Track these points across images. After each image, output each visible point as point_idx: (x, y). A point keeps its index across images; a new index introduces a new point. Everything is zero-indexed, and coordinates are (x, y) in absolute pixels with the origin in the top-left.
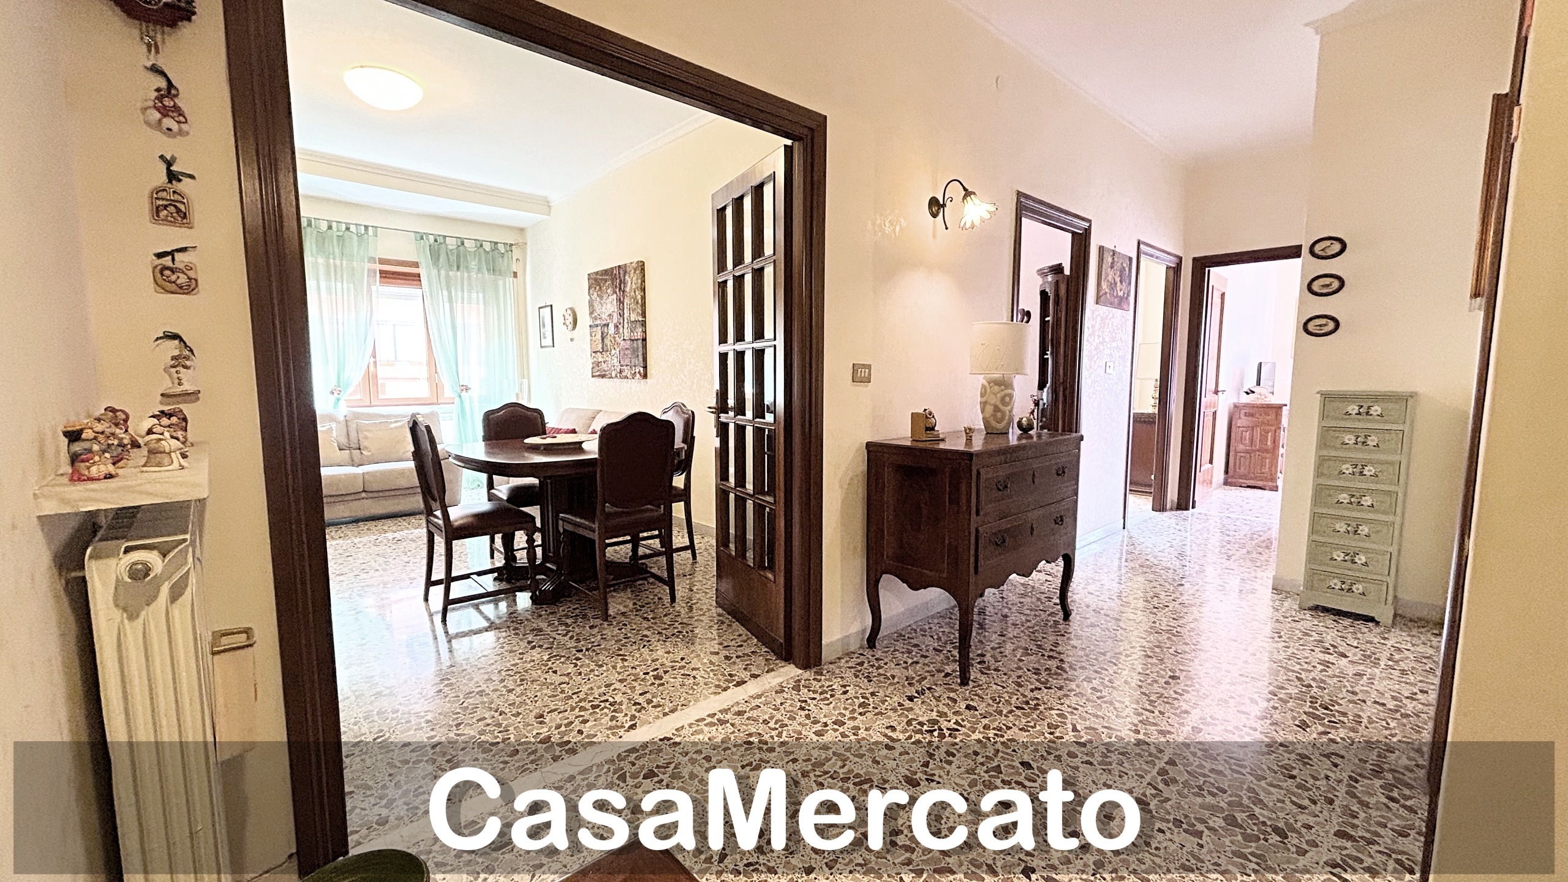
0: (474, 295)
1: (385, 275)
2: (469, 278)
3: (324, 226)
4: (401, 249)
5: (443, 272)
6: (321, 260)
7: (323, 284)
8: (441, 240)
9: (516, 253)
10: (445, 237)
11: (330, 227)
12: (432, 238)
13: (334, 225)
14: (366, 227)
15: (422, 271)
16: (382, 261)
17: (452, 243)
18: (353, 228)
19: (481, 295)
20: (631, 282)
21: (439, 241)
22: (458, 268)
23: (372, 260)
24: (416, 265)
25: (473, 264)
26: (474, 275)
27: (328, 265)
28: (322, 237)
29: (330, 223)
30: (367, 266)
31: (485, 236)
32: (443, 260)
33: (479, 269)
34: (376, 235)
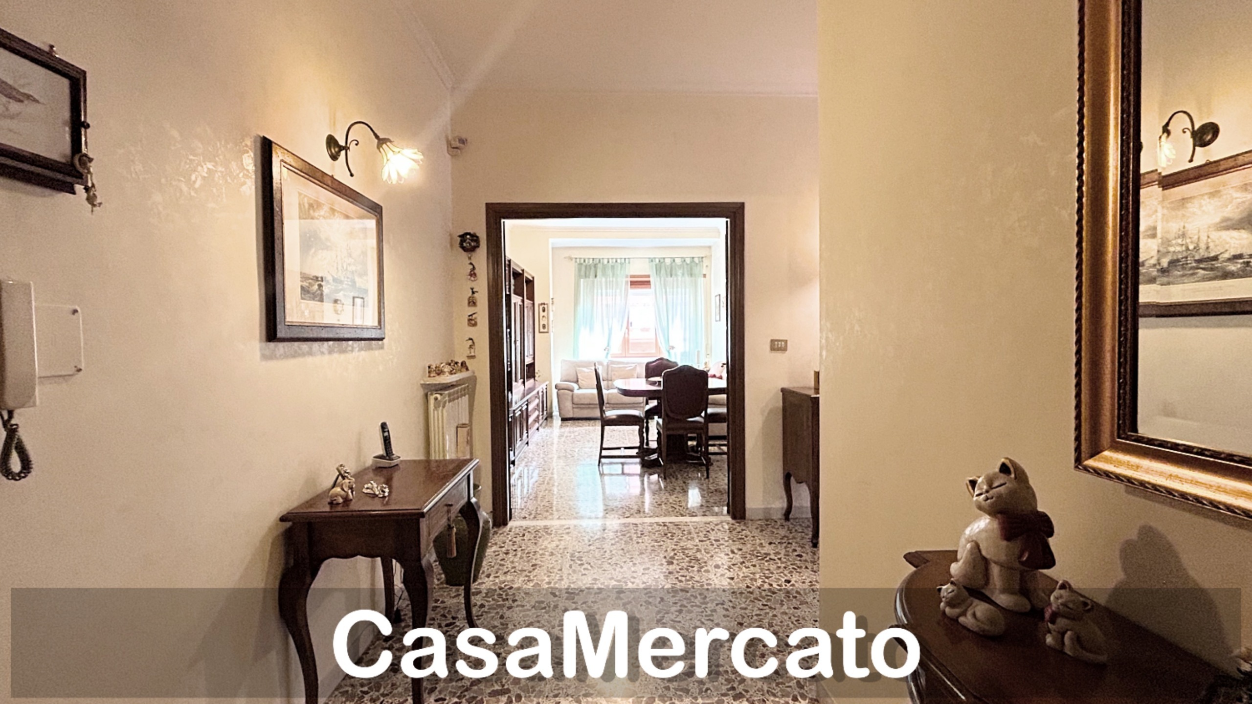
0: (679, 290)
1: (633, 284)
2: (677, 280)
3: (606, 262)
4: (639, 268)
5: (662, 279)
6: (604, 279)
7: (604, 291)
8: (662, 260)
9: (706, 262)
10: (664, 258)
11: (608, 262)
12: (657, 260)
13: (610, 261)
14: (625, 259)
15: (651, 279)
16: (632, 276)
17: (668, 261)
18: (619, 261)
19: (683, 290)
21: (662, 261)
22: (671, 276)
23: (627, 277)
24: (649, 276)
25: (680, 272)
26: (680, 279)
27: (606, 282)
28: (604, 267)
29: (608, 259)
30: (624, 280)
31: (687, 254)
32: (663, 271)
33: (683, 274)
34: (629, 263)
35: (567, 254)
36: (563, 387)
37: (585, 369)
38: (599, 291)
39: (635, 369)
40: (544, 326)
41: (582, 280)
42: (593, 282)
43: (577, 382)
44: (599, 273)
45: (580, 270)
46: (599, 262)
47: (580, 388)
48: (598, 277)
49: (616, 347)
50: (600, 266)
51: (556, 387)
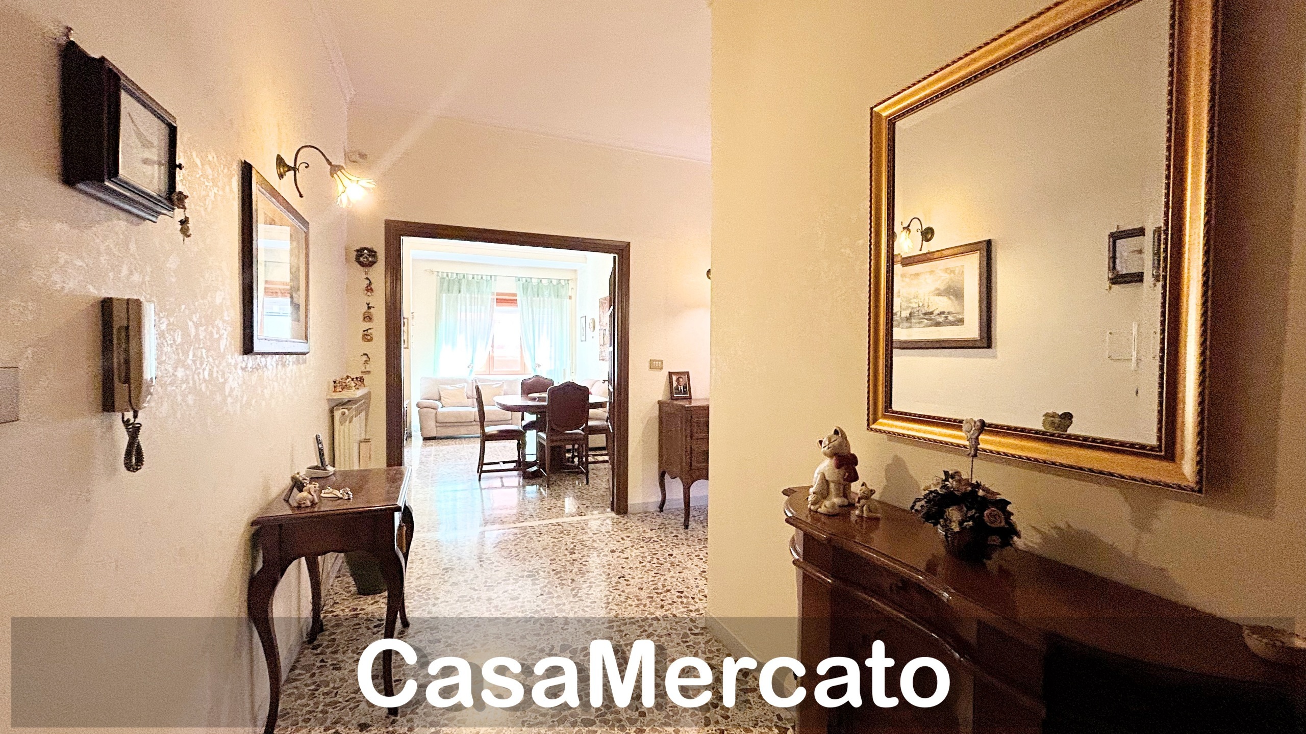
1: (499, 301)
2: (544, 300)
3: (470, 277)
4: (507, 287)
5: (529, 298)
6: (468, 295)
7: (468, 307)
8: (529, 280)
9: (571, 284)
10: (531, 278)
11: (473, 278)
13: (475, 277)
14: (491, 276)
15: (518, 298)
16: (498, 294)
17: (535, 282)
18: (484, 277)
19: (550, 309)
21: (528, 281)
22: (538, 296)
23: (493, 294)
24: (515, 295)
25: (546, 293)
26: (546, 299)
27: (471, 298)
28: (469, 283)
29: (473, 275)
30: (490, 297)
31: (554, 276)
32: (529, 289)
33: (550, 295)
34: (495, 280)
35: (428, 266)
36: (425, 405)
37: (448, 387)
38: (463, 307)
39: (501, 386)
40: (404, 342)
41: (444, 295)
42: (457, 298)
43: (440, 400)
44: (463, 288)
45: (442, 283)
46: (464, 277)
47: (443, 406)
48: (462, 292)
49: (480, 364)
50: (464, 282)
51: (418, 405)
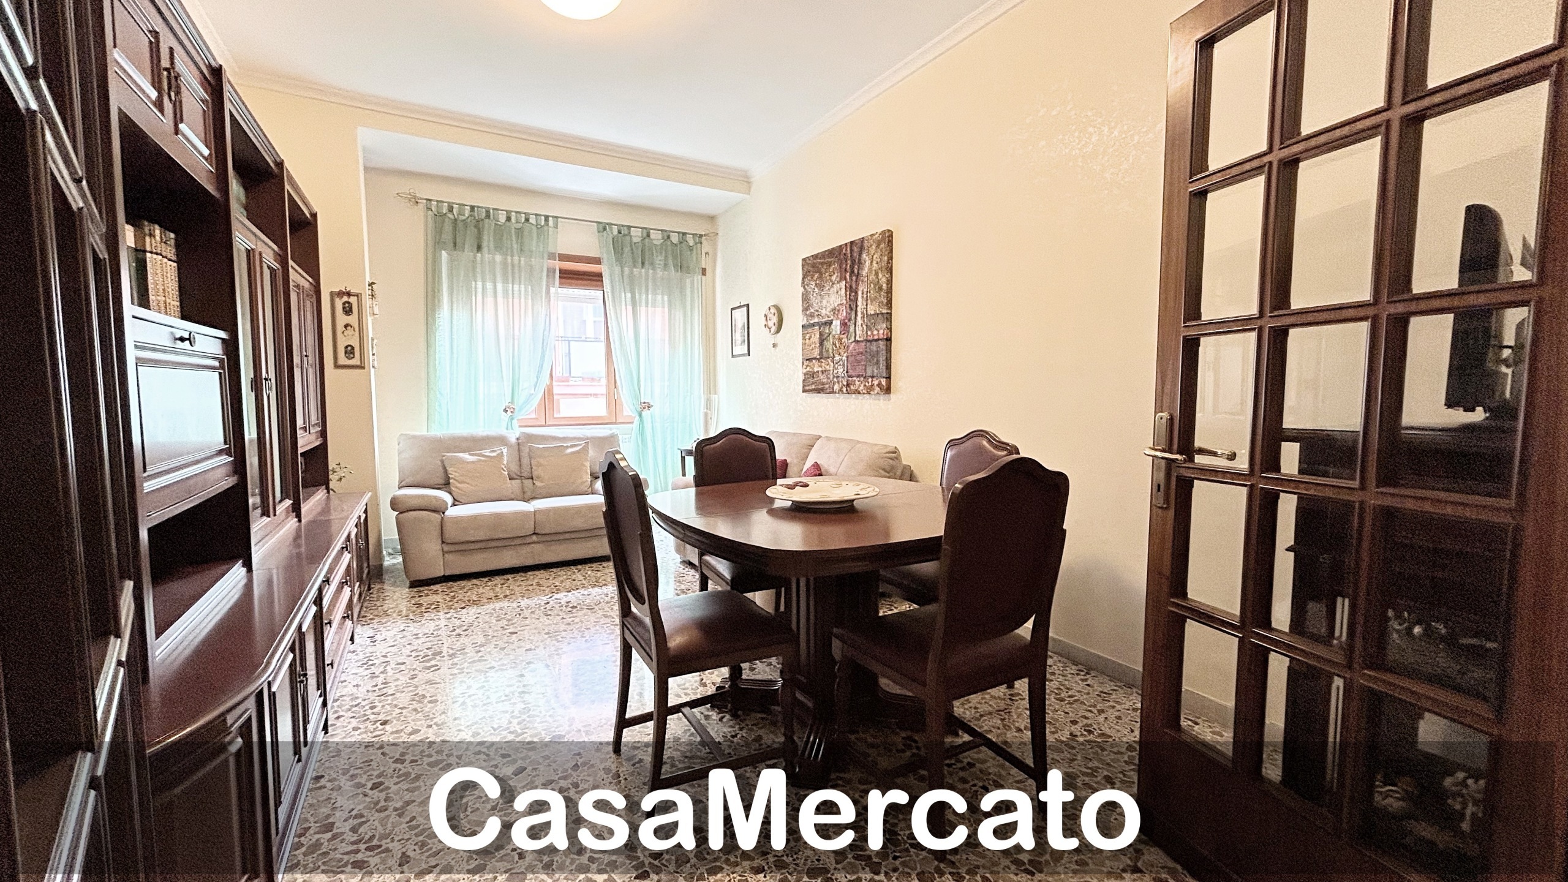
0: (659, 298)
1: (566, 274)
2: (654, 276)
3: (502, 218)
4: (580, 243)
5: (626, 270)
6: (498, 258)
7: (499, 284)
9: (706, 246)
11: (509, 219)
12: (615, 229)
13: (513, 216)
14: (547, 218)
15: (604, 269)
16: (563, 258)
17: (637, 235)
19: (666, 298)
20: (870, 263)
21: (624, 231)
24: (598, 261)
25: (659, 260)
27: (504, 264)
28: (499, 231)
29: (508, 213)
30: (547, 264)
31: (674, 225)
32: (627, 250)
33: (666, 265)
34: (556, 226)
35: (407, 186)
36: (410, 501)
38: (489, 282)
40: (349, 351)
41: (445, 255)
42: (474, 262)
43: (446, 485)
44: (488, 240)
45: (439, 230)
46: (488, 216)
47: (457, 502)
48: (485, 249)
50: (488, 227)
